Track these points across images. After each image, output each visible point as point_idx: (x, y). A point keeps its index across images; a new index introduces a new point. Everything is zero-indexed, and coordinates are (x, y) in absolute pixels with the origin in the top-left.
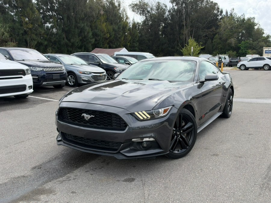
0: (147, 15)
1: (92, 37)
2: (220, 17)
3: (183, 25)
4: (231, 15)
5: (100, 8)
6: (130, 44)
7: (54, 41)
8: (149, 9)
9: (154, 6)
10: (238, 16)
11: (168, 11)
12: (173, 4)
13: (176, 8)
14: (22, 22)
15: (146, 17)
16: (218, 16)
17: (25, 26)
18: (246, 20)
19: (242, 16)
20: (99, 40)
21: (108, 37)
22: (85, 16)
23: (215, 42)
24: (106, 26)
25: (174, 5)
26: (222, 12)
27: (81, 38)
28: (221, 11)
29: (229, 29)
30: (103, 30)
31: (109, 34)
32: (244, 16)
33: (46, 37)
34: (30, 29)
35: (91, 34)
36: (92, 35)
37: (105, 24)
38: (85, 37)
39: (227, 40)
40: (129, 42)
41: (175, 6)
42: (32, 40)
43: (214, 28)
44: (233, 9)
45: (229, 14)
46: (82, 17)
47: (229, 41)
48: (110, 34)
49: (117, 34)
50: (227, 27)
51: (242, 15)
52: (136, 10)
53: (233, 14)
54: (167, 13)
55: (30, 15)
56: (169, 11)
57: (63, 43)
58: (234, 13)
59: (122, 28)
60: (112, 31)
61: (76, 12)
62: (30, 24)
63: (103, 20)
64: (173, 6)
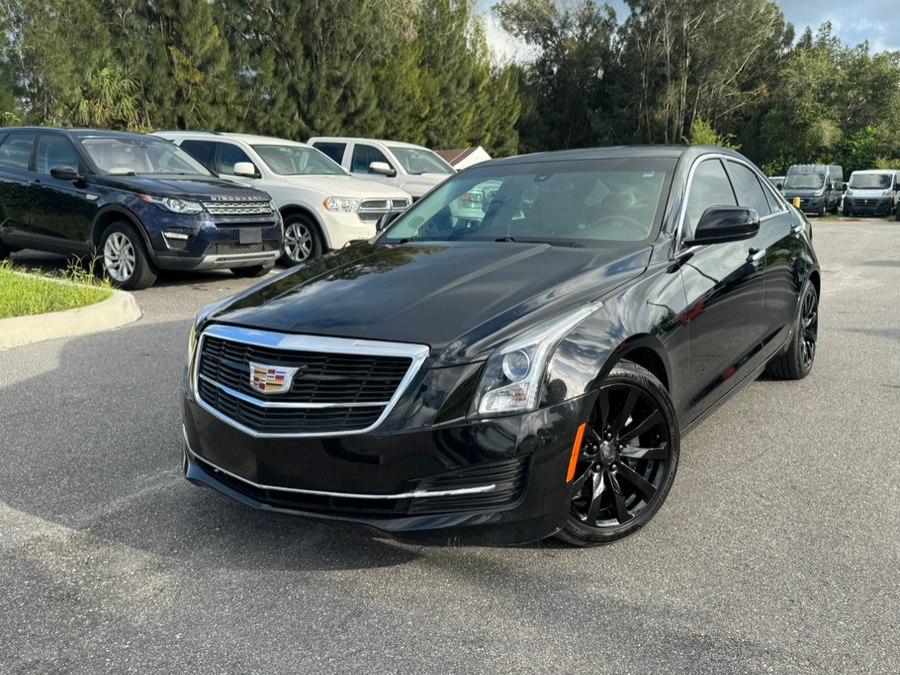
0: (550, 43)
1: (378, 112)
2: (786, 51)
3: (664, 77)
4: (822, 44)
5: (406, 20)
6: (493, 135)
7: (264, 124)
8: (556, 24)
9: (571, 12)
10: (844, 48)
11: (616, 29)
12: (633, 9)
13: (643, 19)
14: (172, 63)
15: (545, 47)
16: (778, 47)
17: (182, 75)
18: (871, 60)
19: (860, 50)
20: (400, 124)
21: (427, 112)
22: (360, 47)
23: (766, 131)
24: (420, 76)
25: (638, 10)
26: (790, 35)
27: (343, 115)
28: (787, 33)
29: (813, 92)
30: (411, 92)
31: (428, 102)
32: (867, 48)
33: (240, 110)
34: (195, 84)
35: (374, 104)
36: (378, 105)
37: (417, 71)
38: (358, 113)
39: (806, 125)
40: (487, 130)
41: (642, 13)
42: (199, 119)
43: (763, 88)
44: (829, 26)
45: (814, 40)
46: (348, 48)
47: (815, 129)
48: (431, 106)
49: (455, 105)
50: (809, 85)
51: (861, 46)
52: (515, 27)
53: (827, 42)
54: (614, 37)
55: (198, 41)
56: (622, 31)
57: (292, 130)
58: (831, 37)
59: (468, 85)
60: (438, 93)
61: (331, 35)
62: (195, 70)
63: (410, 61)
64: (634, 15)
